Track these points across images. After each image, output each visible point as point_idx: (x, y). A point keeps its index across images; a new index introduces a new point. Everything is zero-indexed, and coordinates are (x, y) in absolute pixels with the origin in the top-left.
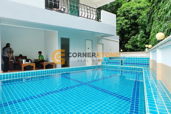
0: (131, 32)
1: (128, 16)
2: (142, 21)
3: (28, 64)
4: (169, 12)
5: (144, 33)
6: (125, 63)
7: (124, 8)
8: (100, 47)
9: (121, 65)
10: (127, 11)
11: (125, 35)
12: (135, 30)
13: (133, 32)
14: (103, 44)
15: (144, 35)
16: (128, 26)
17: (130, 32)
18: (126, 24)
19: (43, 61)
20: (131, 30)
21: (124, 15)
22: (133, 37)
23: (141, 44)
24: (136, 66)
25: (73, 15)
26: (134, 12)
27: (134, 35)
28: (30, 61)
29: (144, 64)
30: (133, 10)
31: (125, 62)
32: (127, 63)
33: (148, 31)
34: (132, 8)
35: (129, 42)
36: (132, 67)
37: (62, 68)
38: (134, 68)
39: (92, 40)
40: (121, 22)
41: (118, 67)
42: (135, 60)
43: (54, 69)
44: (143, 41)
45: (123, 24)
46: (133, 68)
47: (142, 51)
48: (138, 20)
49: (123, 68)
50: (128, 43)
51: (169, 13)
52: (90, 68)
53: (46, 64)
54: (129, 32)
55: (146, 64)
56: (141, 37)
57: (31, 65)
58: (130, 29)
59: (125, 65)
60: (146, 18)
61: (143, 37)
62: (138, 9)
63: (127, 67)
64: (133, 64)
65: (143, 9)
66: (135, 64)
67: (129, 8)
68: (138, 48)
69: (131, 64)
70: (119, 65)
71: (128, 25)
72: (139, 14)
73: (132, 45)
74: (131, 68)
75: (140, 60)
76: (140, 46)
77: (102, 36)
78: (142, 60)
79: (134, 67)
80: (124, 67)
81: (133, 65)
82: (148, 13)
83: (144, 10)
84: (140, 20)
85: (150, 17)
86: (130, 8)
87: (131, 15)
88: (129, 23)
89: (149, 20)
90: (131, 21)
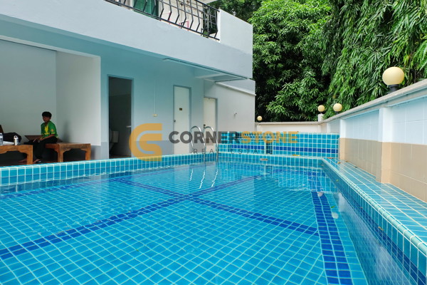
0: (284, 72)
1: (276, 32)
2: (311, 47)
3: (9, 148)
4: (400, 22)
5: (314, 77)
6: (277, 148)
7: (266, 12)
8: (209, 107)
9: (267, 152)
10: (275, 21)
11: (269, 79)
12: (291, 69)
13: (287, 73)
14: (216, 100)
15: (315, 82)
16: (276, 58)
17: (281, 73)
18: (272, 51)
19: (53, 139)
20: (284, 69)
21: (267, 30)
22: (289, 84)
23: (306, 102)
24: (306, 154)
25: (148, 15)
26: (290, 24)
27: (290, 80)
28: (16, 139)
29: (324, 151)
30: (289, 20)
31: (277, 144)
32: (281, 149)
33: (325, 71)
34: (285, 13)
35: (277, 97)
36: (295, 157)
37: (111, 160)
38: (301, 160)
39: (190, 89)
40: (260, 47)
41: (261, 157)
42: (302, 141)
43: (89, 162)
44: (311, 95)
45: (264, 52)
46: (297, 159)
47: (308, 120)
48: (299, 44)
49: (272, 161)
50: (275, 100)
51: (399, 25)
52: (189, 161)
53: (64, 148)
54: (277, 74)
55: (328, 151)
56: (307, 86)
57: (21, 151)
58: (280, 65)
59: (277, 153)
60: (322, 40)
61: (313, 86)
62: (301, 16)
63: (284, 158)
64: (297, 149)
65: (313, 18)
66: (302, 149)
67: (278, 13)
68: (300, 112)
69: (293, 149)
70: (263, 152)
71: (276, 54)
72: (304, 30)
73: (284, 106)
74: (293, 159)
75: (315, 141)
76: (304, 108)
77: (214, 78)
78: (320, 141)
79: (299, 157)
80: (276, 158)
81: (298, 154)
82: (326, 28)
83: (315, 22)
84: (307, 44)
85: (332, 38)
86: (281, 12)
87: (285, 31)
88: (279, 50)
89: (328, 45)
90: (282, 46)
